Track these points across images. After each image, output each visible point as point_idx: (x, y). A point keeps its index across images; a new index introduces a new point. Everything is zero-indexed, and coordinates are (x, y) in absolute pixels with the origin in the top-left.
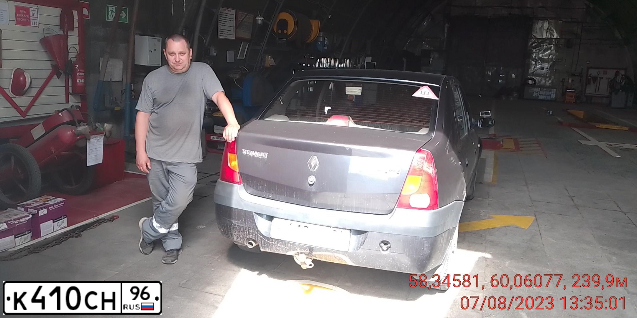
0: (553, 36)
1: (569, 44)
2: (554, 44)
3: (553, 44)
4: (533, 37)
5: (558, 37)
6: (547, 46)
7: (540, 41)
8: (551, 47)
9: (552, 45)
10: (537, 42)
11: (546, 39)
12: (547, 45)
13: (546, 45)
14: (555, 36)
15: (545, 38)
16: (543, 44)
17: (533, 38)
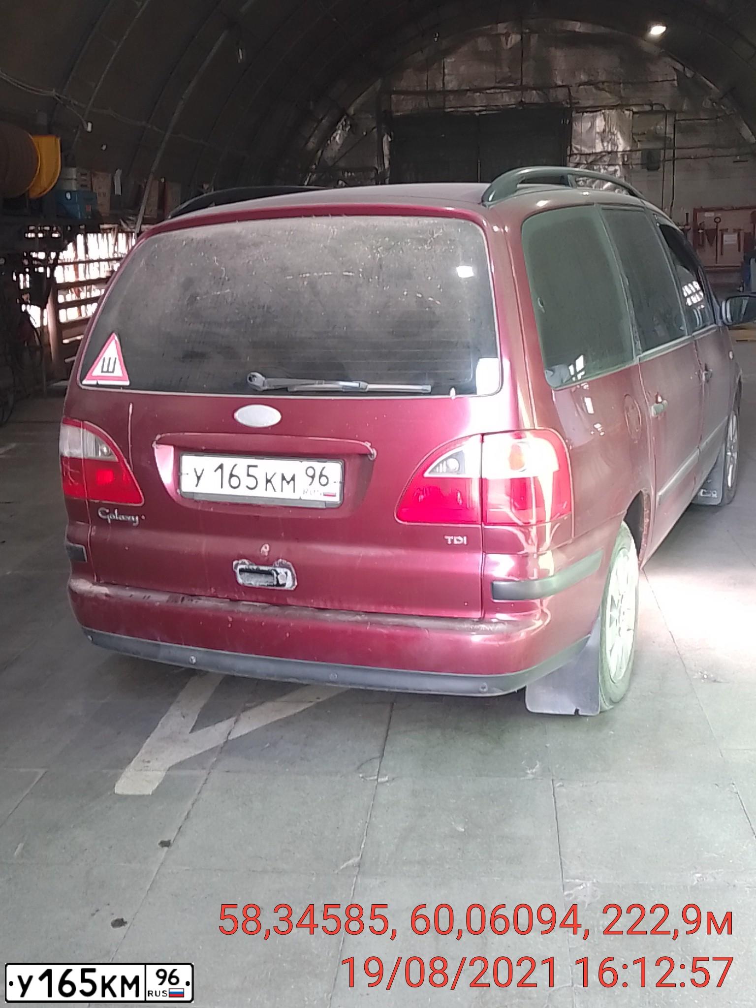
0: (618, 148)
1: (650, 162)
2: (621, 163)
3: (619, 165)
4: (576, 152)
5: (628, 149)
6: (607, 169)
7: (591, 159)
8: (616, 171)
9: (617, 167)
10: (585, 162)
11: (604, 154)
12: (606, 167)
13: (605, 169)
14: (622, 145)
15: (601, 152)
16: (598, 167)
17: (576, 154)
